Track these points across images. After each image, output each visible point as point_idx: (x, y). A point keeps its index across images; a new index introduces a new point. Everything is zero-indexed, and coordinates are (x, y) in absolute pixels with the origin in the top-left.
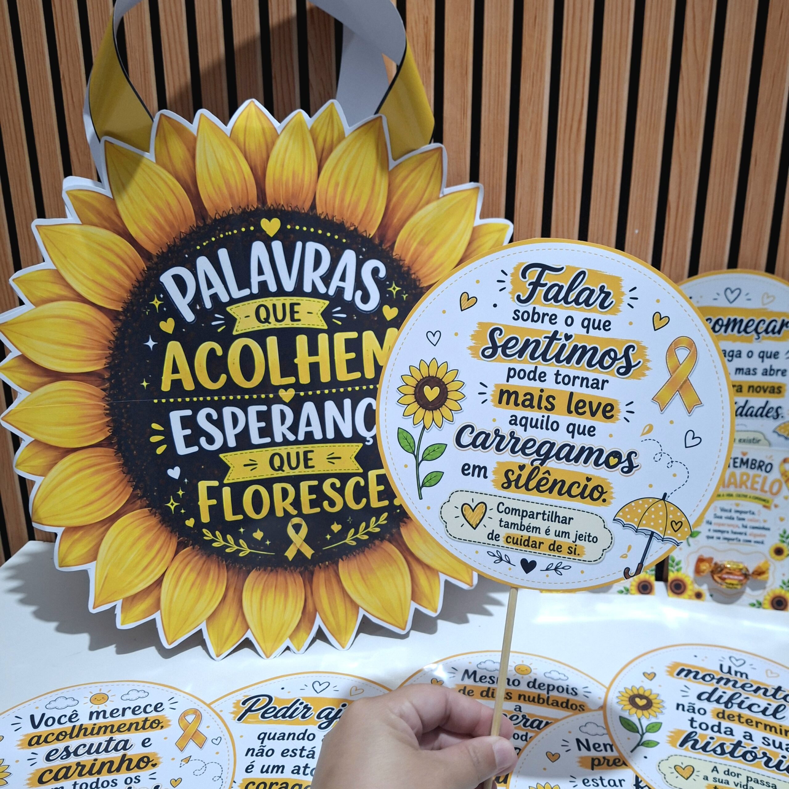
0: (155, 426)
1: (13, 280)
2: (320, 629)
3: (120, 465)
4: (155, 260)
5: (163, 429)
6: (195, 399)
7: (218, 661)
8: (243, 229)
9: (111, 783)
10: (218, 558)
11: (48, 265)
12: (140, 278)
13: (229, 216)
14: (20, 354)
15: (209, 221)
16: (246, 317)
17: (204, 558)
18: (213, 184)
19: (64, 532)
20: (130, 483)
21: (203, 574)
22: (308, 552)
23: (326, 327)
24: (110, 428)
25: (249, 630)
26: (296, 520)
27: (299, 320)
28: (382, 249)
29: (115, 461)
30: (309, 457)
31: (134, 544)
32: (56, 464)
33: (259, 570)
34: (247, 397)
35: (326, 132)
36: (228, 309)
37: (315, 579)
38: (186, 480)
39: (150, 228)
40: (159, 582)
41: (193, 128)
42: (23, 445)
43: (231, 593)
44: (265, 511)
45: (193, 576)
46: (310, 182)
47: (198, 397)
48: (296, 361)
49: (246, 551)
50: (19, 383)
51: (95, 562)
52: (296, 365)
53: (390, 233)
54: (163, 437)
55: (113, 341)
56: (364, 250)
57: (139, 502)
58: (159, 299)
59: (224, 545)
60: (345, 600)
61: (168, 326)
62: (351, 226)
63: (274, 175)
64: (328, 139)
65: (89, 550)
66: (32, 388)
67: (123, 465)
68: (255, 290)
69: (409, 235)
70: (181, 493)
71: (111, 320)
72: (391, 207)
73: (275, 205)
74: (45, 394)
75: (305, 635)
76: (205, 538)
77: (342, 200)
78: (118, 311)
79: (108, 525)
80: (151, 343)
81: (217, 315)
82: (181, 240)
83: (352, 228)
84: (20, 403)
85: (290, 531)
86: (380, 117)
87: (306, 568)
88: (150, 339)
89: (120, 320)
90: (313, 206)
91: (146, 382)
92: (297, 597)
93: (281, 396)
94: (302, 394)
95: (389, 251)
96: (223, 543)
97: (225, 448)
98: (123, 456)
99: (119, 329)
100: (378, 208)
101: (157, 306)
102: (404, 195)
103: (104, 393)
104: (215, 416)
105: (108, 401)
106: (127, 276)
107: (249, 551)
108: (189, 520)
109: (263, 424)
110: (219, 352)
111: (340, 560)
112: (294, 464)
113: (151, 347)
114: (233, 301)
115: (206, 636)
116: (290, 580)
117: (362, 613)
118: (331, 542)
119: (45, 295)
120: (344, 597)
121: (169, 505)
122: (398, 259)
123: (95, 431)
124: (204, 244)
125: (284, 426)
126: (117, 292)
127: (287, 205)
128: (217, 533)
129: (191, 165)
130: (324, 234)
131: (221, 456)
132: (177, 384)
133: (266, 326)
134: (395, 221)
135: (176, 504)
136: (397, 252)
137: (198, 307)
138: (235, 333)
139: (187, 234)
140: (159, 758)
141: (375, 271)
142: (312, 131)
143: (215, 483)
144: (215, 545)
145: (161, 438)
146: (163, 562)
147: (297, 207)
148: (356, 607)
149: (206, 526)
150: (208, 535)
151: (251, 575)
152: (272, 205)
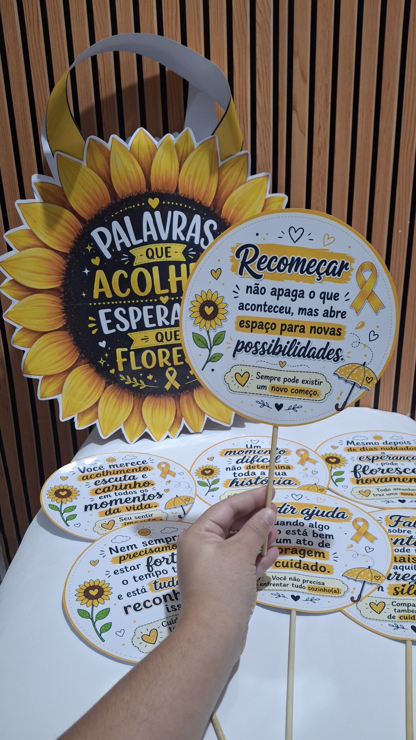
0: (91, 318)
1: (6, 236)
2: (184, 426)
3: (72, 340)
4: (88, 223)
5: (95, 320)
6: (113, 303)
7: (132, 444)
8: (138, 205)
9: (133, 493)
10: (128, 390)
11: (25, 226)
12: (79, 234)
13: (130, 197)
14: (12, 279)
15: (118, 200)
16: (141, 256)
17: (121, 390)
18: (120, 178)
19: (43, 378)
20: (78, 351)
21: (120, 398)
22: (177, 386)
23: (185, 260)
24: (65, 320)
25: (147, 428)
26: (171, 369)
27: (170, 257)
28: (215, 213)
29: (69, 338)
30: (177, 334)
31: (81, 384)
32: (36, 341)
33: (151, 396)
34: (142, 301)
35: (184, 146)
36: (130, 251)
37: (181, 400)
38: (109, 348)
39: (84, 204)
40: (97, 404)
41: (108, 145)
42: (17, 331)
43: (136, 409)
44: (153, 364)
45: (115, 400)
46: (175, 177)
47: (114, 301)
48: (169, 280)
49: (143, 386)
50: (13, 295)
51: (61, 394)
52: (169, 282)
53: (219, 204)
54: (95, 325)
55: (65, 270)
56: (205, 214)
57: (83, 361)
58: (91, 246)
59: (132, 383)
60: (197, 410)
61: (96, 261)
62: (198, 201)
63: (155, 173)
64: (185, 150)
65: (58, 387)
66: (20, 298)
67: (73, 340)
68: (146, 240)
69: (230, 204)
70: (106, 355)
71: (63, 258)
72: (220, 188)
73: (156, 190)
74: (28, 302)
75: (177, 429)
76: (121, 379)
77: (193, 186)
78: (67, 253)
79: (66, 374)
80: (86, 271)
81: (124, 255)
82: (103, 211)
83: (198, 202)
84: (14, 307)
85: (167, 375)
86: (215, 137)
87: (176, 394)
88: (86, 269)
89: (68, 258)
90: (177, 190)
91: (85, 293)
92: (172, 410)
93: (161, 300)
94: (173, 299)
95: (219, 214)
96: (131, 382)
97: (130, 330)
98: (73, 335)
99: (68, 264)
100: (212, 189)
101: (89, 250)
102: (227, 181)
103: (61, 300)
104: (124, 312)
105: (63, 305)
106: (72, 233)
107: (145, 386)
108: (112, 369)
109: (151, 316)
110: (126, 276)
111: (194, 389)
112: (169, 338)
113: (87, 273)
114: (133, 247)
115: (124, 432)
116: (167, 401)
117: (206, 416)
118: (189, 380)
119: (25, 244)
120: (197, 408)
121: (100, 362)
122: (224, 219)
123: (57, 322)
124: (116, 214)
125: (163, 317)
126: (65, 241)
127: (163, 190)
128: (128, 377)
129: (108, 167)
130: (183, 206)
131: (129, 334)
132: (102, 294)
133: (152, 261)
134: (222, 196)
135: (104, 361)
136: (223, 214)
137: (113, 250)
138: (134, 265)
139: (106, 208)
140: (153, 482)
141: (211, 226)
142: (176, 146)
143: (126, 350)
144: (126, 383)
145: (94, 325)
146: (98, 394)
147: (168, 190)
148: (203, 413)
149: (121, 373)
150: (123, 378)
151: (147, 398)
152: (154, 190)
